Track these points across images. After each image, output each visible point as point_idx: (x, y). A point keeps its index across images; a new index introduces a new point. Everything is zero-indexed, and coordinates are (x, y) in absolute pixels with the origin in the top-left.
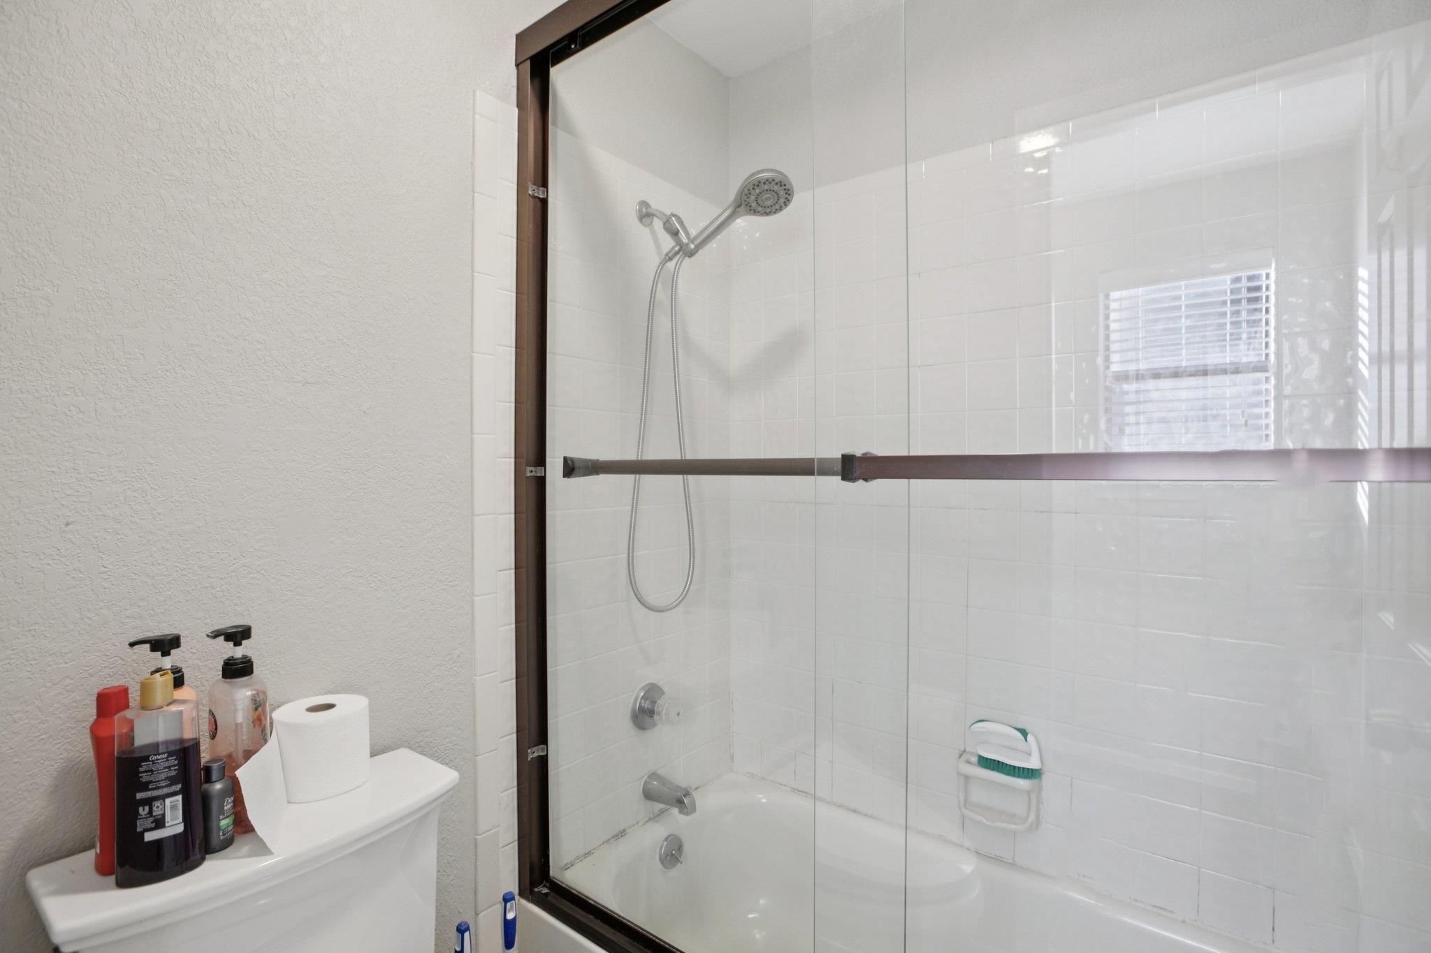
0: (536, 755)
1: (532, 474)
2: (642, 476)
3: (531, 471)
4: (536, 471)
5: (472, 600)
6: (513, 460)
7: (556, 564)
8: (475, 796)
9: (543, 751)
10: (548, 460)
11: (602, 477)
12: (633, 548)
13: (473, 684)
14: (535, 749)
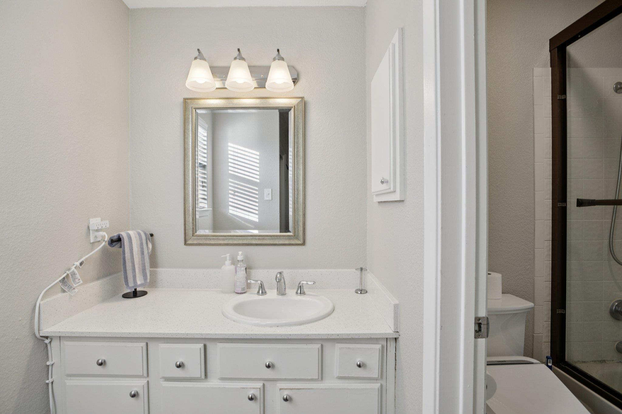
0: (560, 312)
1: (560, 206)
2: (619, 206)
3: (559, 205)
4: (562, 205)
5: (534, 250)
6: (551, 200)
7: (571, 241)
8: (534, 319)
9: (563, 312)
10: (568, 200)
11: (596, 207)
12: (612, 238)
13: (533, 280)
14: (559, 310)
